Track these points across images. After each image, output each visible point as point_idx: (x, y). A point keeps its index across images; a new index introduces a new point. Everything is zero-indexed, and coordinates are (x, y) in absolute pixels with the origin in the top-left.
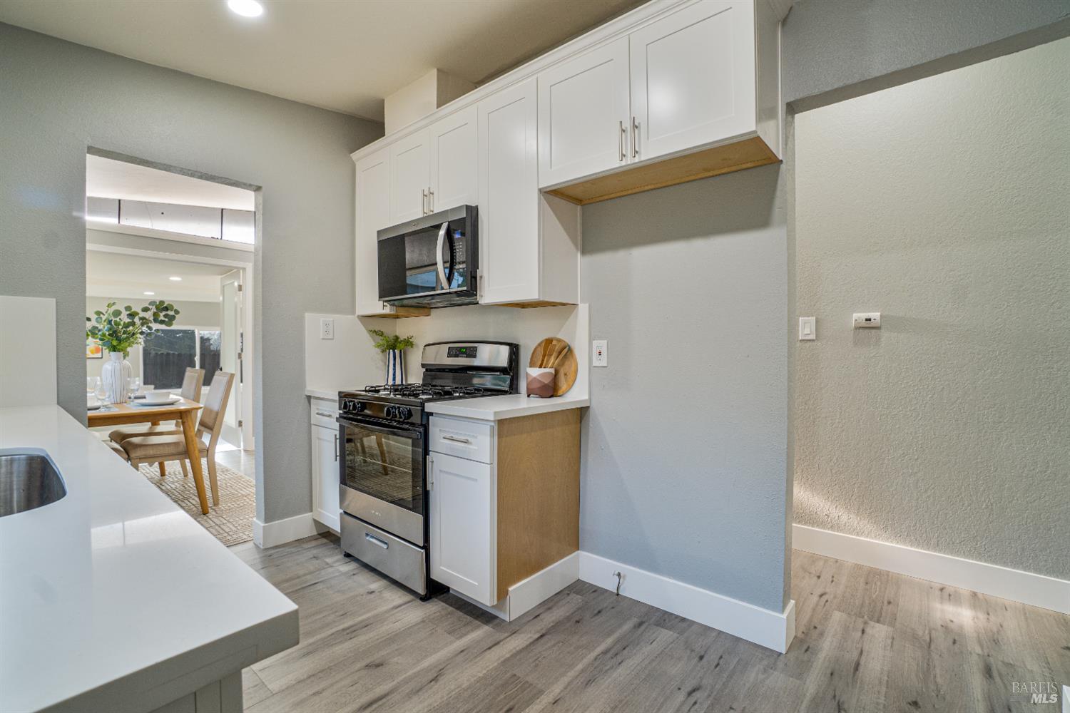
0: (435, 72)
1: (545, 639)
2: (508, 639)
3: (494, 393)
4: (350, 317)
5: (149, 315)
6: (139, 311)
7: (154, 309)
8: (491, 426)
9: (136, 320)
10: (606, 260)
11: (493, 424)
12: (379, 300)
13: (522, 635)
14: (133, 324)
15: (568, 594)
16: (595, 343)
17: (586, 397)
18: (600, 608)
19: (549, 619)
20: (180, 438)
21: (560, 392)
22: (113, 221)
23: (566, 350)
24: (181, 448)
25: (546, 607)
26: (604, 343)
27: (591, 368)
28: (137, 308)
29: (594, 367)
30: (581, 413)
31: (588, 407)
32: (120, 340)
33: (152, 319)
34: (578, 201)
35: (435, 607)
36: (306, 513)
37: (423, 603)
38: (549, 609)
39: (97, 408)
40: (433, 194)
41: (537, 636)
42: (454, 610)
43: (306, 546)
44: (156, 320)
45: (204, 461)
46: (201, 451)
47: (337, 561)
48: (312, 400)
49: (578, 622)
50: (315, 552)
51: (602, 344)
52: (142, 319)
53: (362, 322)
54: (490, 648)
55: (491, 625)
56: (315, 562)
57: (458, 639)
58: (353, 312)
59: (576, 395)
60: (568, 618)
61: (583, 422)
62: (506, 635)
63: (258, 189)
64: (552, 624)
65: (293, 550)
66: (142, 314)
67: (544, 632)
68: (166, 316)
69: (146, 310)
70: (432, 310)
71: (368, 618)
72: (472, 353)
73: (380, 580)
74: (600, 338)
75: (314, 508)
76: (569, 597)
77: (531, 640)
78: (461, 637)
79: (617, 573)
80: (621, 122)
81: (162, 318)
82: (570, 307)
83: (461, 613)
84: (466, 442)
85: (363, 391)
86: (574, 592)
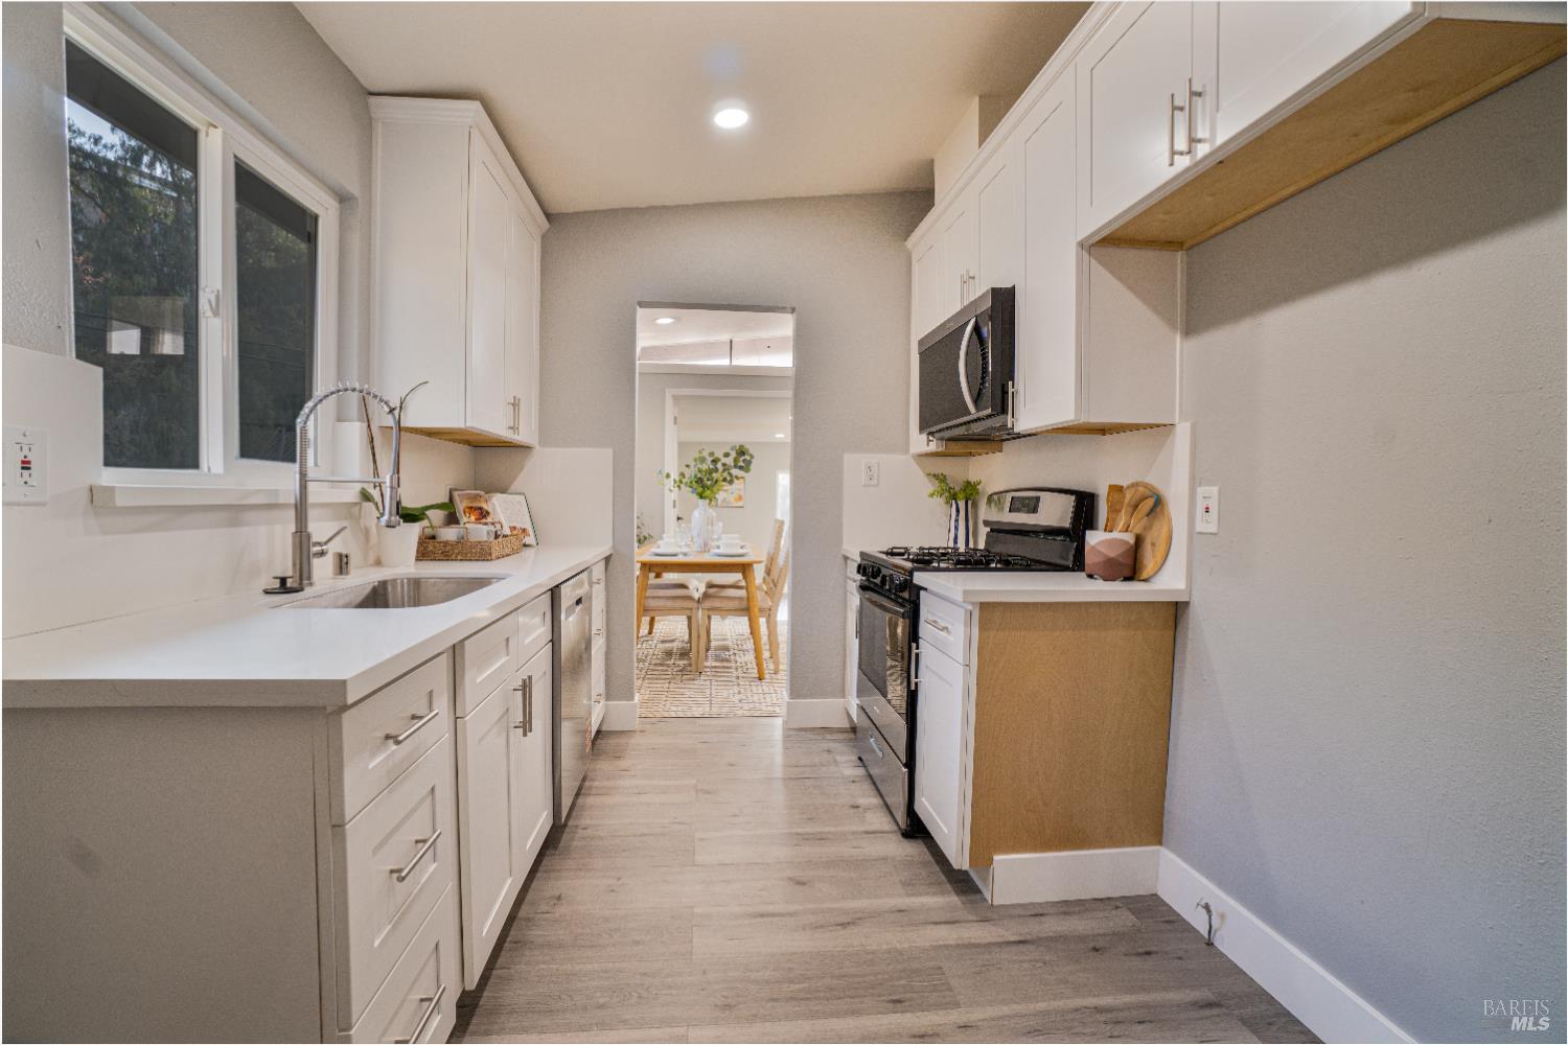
0: (976, 100)
1: (1021, 947)
2: (971, 924)
3: (1043, 567)
4: (904, 457)
5: (729, 461)
6: (721, 457)
7: (733, 454)
8: (966, 611)
9: (719, 466)
10: (1221, 340)
11: (970, 607)
12: (920, 433)
13: (994, 928)
14: (716, 470)
15: (1117, 908)
16: (1201, 491)
17: (1181, 585)
18: (1152, 949)
19: (1052, 926)
20: (742, 593)
21: (1144, 575)
22: (725, 362)
23: (1150, 503)
24: (744, 604)
25: (1065, 909)
26: (1215, 489)
27: (1192, 533)
28: (719, 454)
29: (1200, 533)
30: (1175, 612)
31: (1187, 604)
32: (704, 487)
33: (732, 464)
34: (1172, 244)
35: (913, 849)
36: (835, 697)
37: (902, 839)
38: (1065, 913)
39: (675, 555)
40: (973, 278)
41: (1017, 938)
42: (933, 861)
43: (828, 737)
44: (735, 466)
45: (762, 621)
46: (761, 610)
47: (846, 762)
48: (849, 562)
49: (1095, 949)
50: (832, 745)
51: (1209, 493)
52: (724, 465)
53: (918, 463)
54: (936, 923)
55: (963, 898)
56: (825, 755)
57: (908, 895)
58: (907, 451)
59: (1168, 580)
60: (1082, 939)
61: (1179, 628)
62: (971, 918)
63: (793, 310)
64: (1051, 934)
65: (812, 737)
66: (724, 460)
67: (1028, 937)
68: (744, 461)
69: (727, 455)
70: (1005, 443)
71: (829, 833)
72: (1032, 506)
73: (875, 797)
74: (1210, 483)
75: (846, 693)
76: (1114, 912)
77: (999, 940)
78: (913, 895)
79: (1203, 903)
80: (1173, 95)
81: (742, 464)
82: (1163, 429)
83: (938, 869)
84: (945, 629)
85: (884, 553)
86: (1129, 909)
